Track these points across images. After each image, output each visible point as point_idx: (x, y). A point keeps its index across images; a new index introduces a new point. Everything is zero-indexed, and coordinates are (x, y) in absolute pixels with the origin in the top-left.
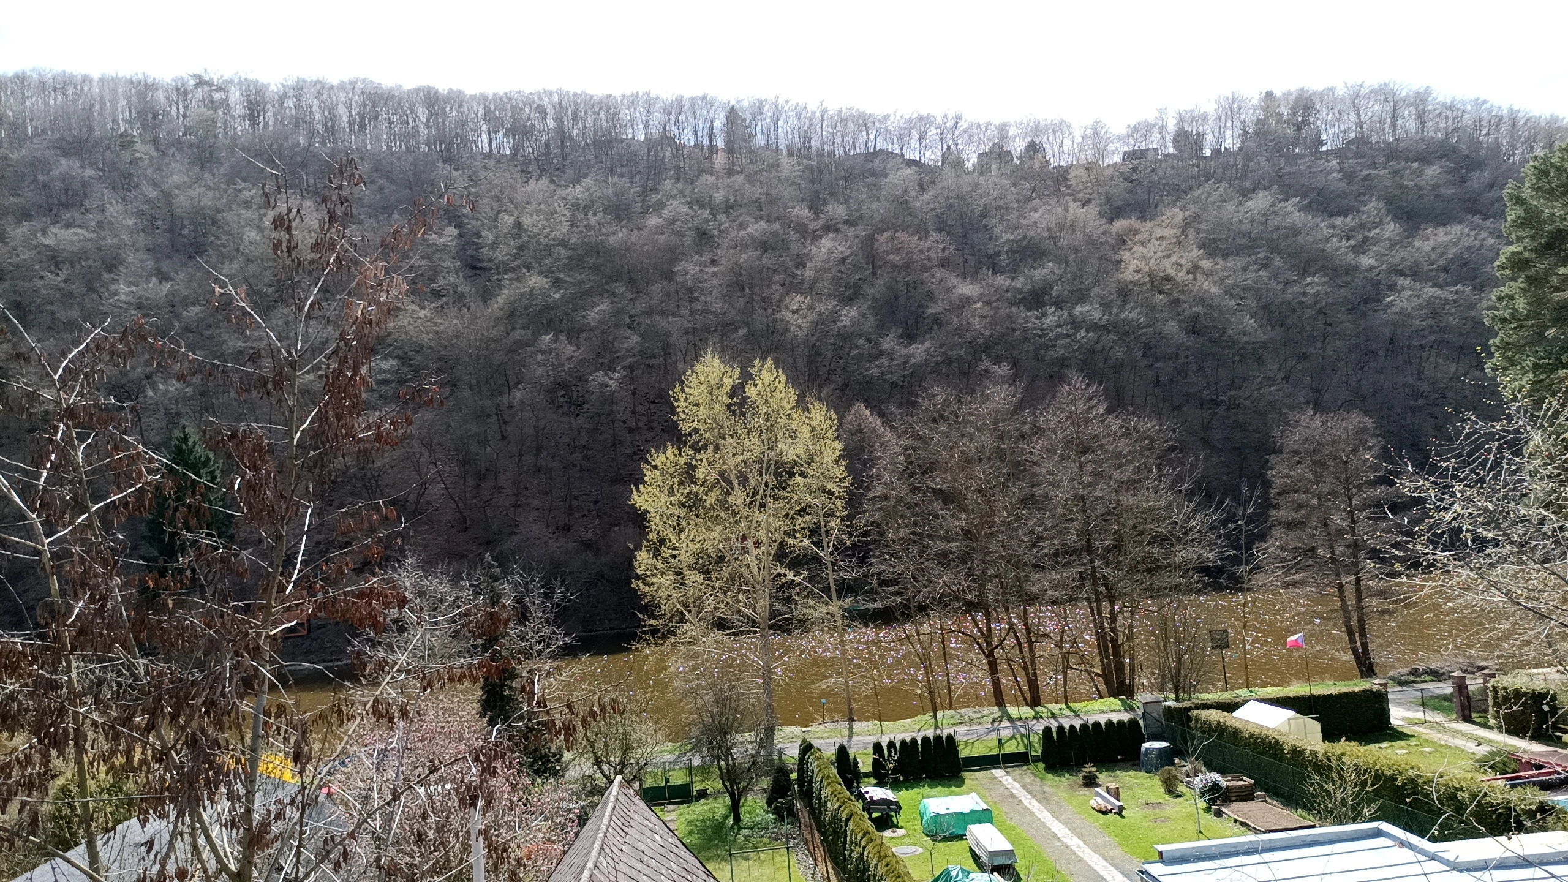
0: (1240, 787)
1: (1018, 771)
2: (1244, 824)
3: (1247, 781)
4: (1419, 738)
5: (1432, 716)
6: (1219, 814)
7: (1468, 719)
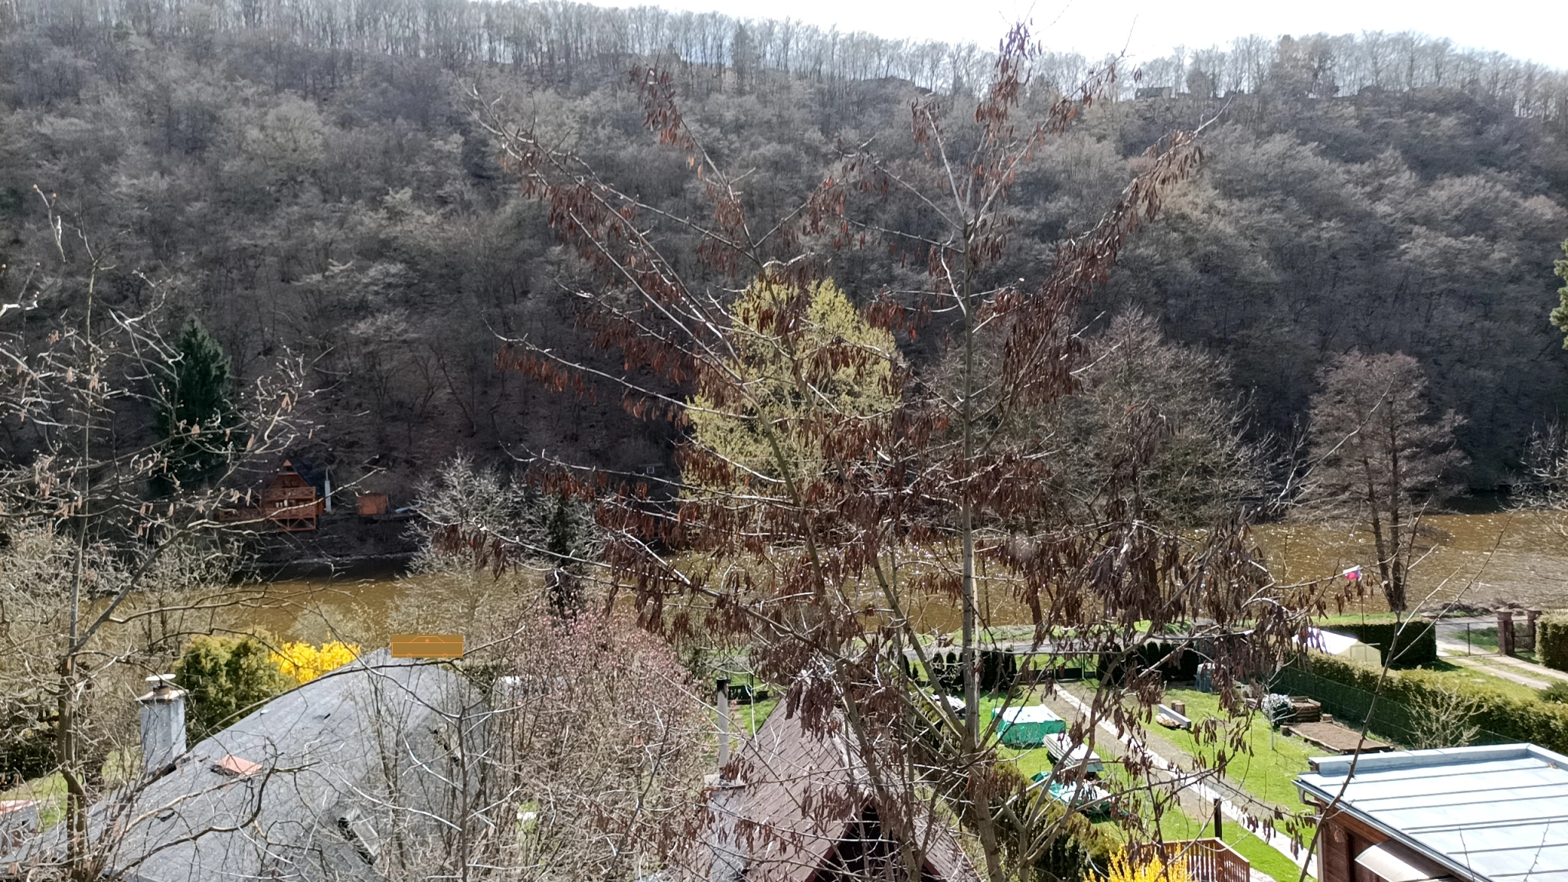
0: (1307, 709)
1: (1073, 686)
2: (1315, 743)
3: (1312, 703)
4: (1466, 670)
5: (1475, 650)
6: (1287, 733)
7: (1510, 653)
